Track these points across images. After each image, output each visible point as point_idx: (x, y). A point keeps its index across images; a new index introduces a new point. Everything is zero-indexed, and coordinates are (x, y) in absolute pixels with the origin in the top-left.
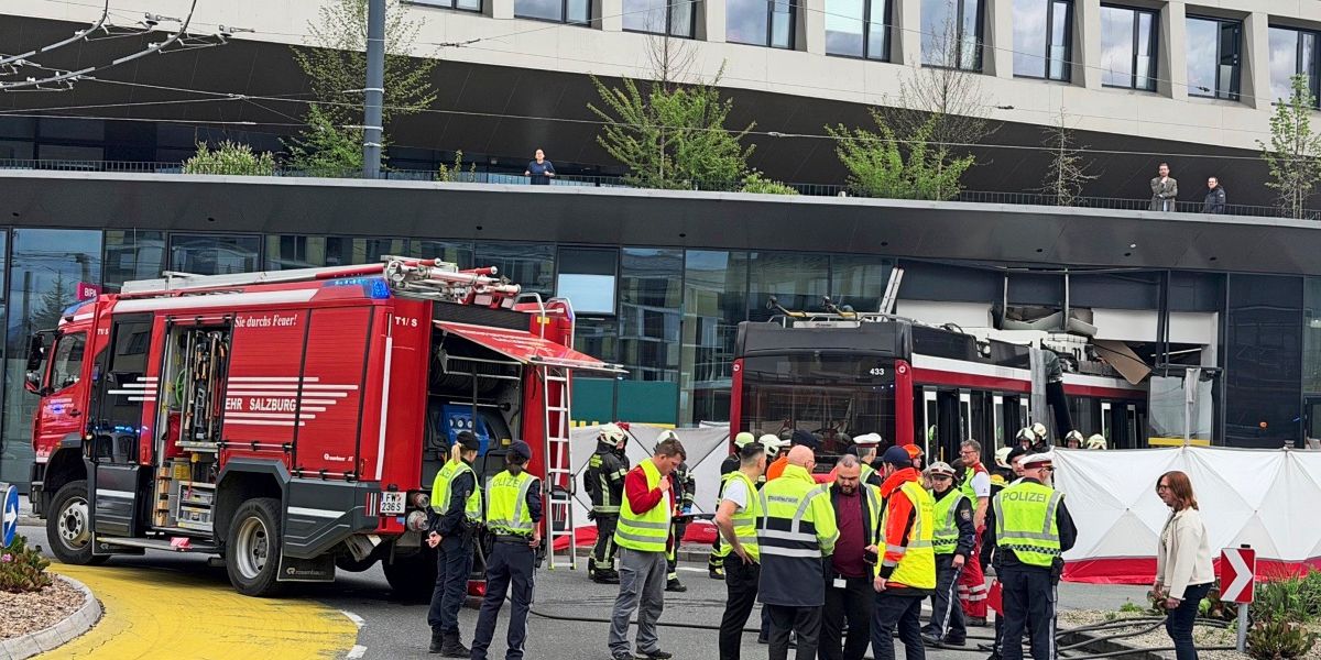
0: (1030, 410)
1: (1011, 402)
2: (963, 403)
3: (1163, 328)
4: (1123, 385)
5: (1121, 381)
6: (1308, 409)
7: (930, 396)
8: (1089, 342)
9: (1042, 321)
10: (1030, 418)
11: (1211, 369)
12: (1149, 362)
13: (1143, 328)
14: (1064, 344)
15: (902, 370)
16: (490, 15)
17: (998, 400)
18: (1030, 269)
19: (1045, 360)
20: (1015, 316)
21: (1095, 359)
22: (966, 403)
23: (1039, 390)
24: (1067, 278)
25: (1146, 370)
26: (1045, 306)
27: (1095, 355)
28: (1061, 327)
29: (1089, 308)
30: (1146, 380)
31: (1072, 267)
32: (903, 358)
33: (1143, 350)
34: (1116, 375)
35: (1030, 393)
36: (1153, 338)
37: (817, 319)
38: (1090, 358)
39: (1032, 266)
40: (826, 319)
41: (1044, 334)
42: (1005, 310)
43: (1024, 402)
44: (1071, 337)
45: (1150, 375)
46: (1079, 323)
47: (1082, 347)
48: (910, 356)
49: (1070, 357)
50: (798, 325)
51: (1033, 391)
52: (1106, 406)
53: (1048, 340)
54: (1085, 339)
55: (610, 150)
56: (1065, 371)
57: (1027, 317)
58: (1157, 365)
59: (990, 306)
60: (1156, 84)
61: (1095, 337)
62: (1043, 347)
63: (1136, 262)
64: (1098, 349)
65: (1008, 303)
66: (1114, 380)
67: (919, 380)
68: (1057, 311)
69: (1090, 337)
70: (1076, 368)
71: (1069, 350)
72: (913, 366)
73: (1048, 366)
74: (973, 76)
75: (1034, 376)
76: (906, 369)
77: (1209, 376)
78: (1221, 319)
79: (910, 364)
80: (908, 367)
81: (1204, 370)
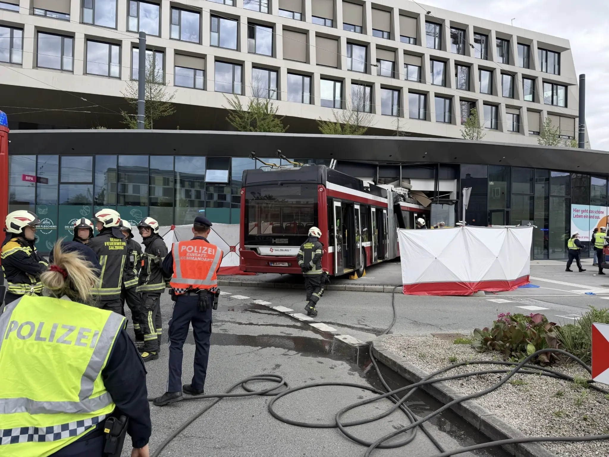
0: (387, 215)
1: (379, 211)
2: (356, 209)
3: (436, 186)
5: (421, 206)
6: (490, 214)
7: (337, 204)
8: (409, 191)
9: (392, 183)
10: (387, 218)
11: (454, 200)
12: (431, 198)
13: (429, 186)
14: (400, 191)
15: (321, 190)
16: (206, 90)
17: (373, 210)
18: (387, 163)
19: (393, 196)
20: (382, 182)
21: (411, 198)
22: (358, 209)
23: (391, 207)
24: (401, 167)
25: (430, 201)
26: (392, 178)
27: (411, 196)
28: (399, 185)
29: (409, 179)
30: (430, 205)
31: (403, 163)
32: (322, 184)
33: (429, 194)
34: (418, 203)
35: (387, 208)
36: (432, 189)
38: (409, 197)
41: (393, 187)
42: (378, 179)
43: (385, 211)
45: (431, 203)
46: (405, 183)
47: (407, 193)
48: (325, 183)
49: (402, 196)
51: (389, 207)
52: (415, 215)
53: (394, 189)
54: (408, 190)
55: (232, 123)
56: (401, 201)
57: (386, 182)
59: (372, 178)
60: (426, 117)
62: (392, 191)
63: (426, 161)
64: (412, 193)
65: (379, 177)
66: (418, 205)
67: (331, 195)
69: (409, 190)
70: (405, 200)
71: (402, 193)
72: (327, 188)
73: (394, 198)
74: (369, 114)
75: (389, 201)
76: (323, 190)
77: (453, 203)
78: (458, 181)
79: (325, 187)
80: (324, 188)
81: (451, 201)
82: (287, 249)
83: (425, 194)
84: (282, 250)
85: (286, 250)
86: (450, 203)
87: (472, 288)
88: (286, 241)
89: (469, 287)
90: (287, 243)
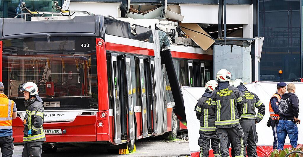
3: (222, 15)
4: (198, 51)
5: (198, 49)
9: (152, 13)
11: (249, 39)
12: (214, 36)
14: (167, 26)
15: (100, 44)
19: (159, 37)
20: (135, 11)
21: (182, 36)
23: (158, 55)
25: (212, 41)
26: (152, 4)
27: (182, 33)
28: (162, 16)
29: (178, 4)
32: (100, 37)
33: (210, 29)
34: (194, 45)
35: (154, 57)
36: (215, 21)
37: (45, 15)
38: (180, 35)
40: (51, 15)
41: (156, 21)
42: (129, 6)
44: (170, 22)
45: (214, 44)
46: (172, 13)
47: (175, 28)
48: (104, 35)
49: (171, 35)
50: (33, 19)
51: (155, 55)
52: (190, 65)
53: (158, 24)
54: (177, 23)
57: (141, 11)
58: (219, 38)
59: (119, 5)
61: (182, 22)
62: (157, 28)
65: (131, 3)
66: (193, 48)
68: (159, 6)
69: (179, 22)
70: (174, 42)
71: (169, 31)
72: (106, 41)
73: (161, 40)
75: (155, 46)
76: (103, 43)
77: (249, 44)
78: (255, 8)
79: (104, 40)
80: (104, 42)
81: (246, 41)
82: (59, 113)
83: (204, 29)
84: (53, 115)
85: (58, 115)
86: (243, 44)
87: (266, 153)
88: (58, 104)
89: (263, 152)
90: (60, 106)
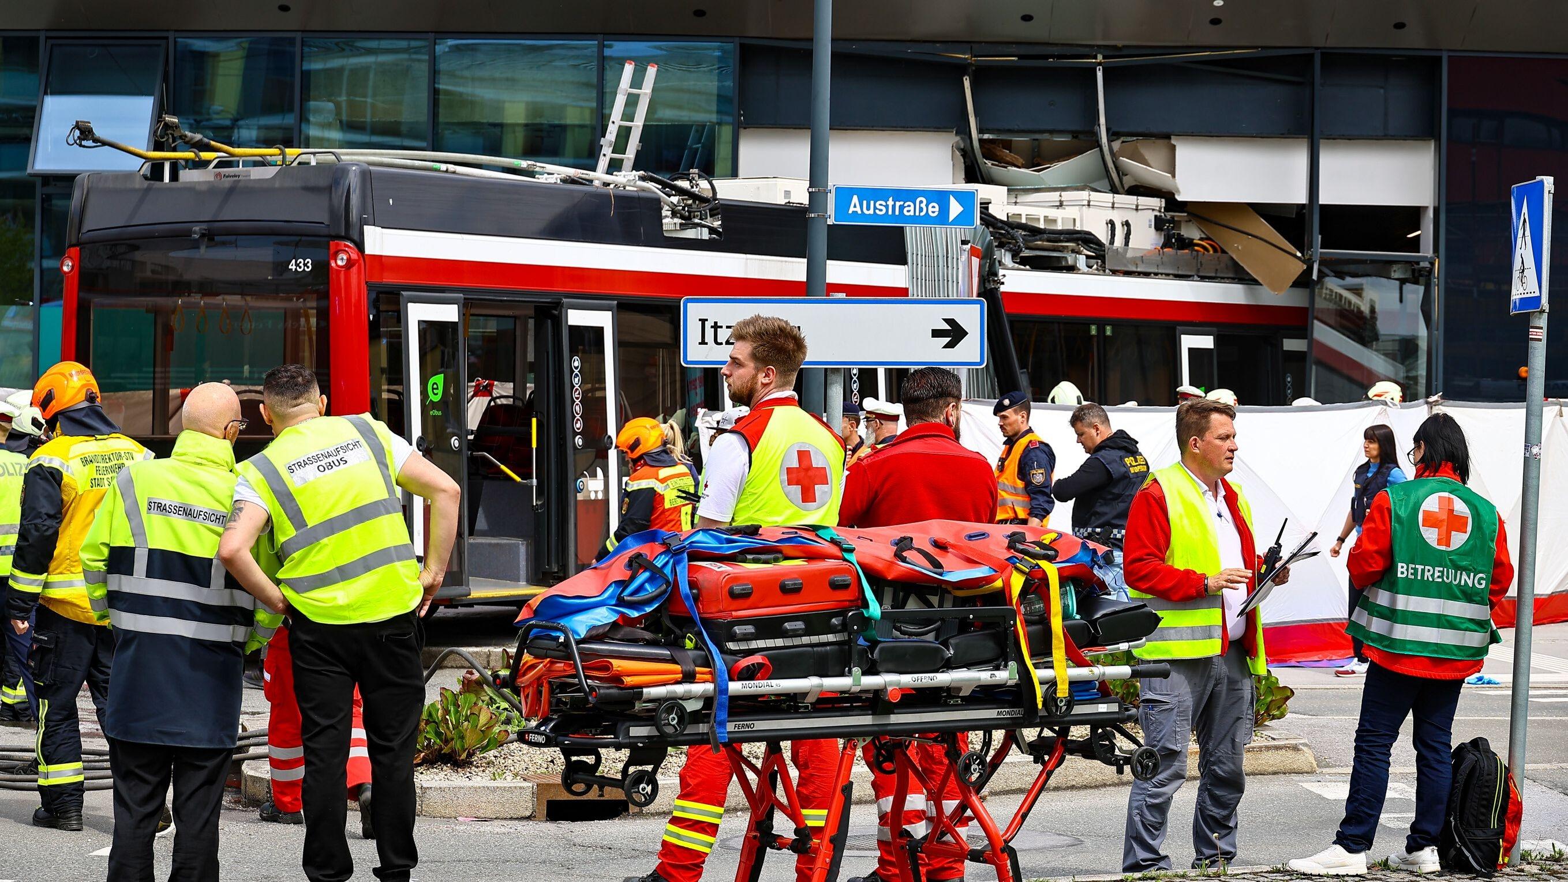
8: (1167, 209)
13: (1278, 178)
15: (342, 260)
18: (1021, 57)
21: (1183, 245)
31: (1111, 51)
39: (1023, 50)
44: (1131, 199)
48: (360, 233)
54: (1159, 202)
61: (1179, 198)
69: (1168, 197)
72: (369, 250)
76: (350, 259)
78: (1437, 152)
79: (360, 247)
80: (355, 254)
